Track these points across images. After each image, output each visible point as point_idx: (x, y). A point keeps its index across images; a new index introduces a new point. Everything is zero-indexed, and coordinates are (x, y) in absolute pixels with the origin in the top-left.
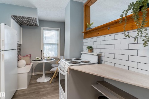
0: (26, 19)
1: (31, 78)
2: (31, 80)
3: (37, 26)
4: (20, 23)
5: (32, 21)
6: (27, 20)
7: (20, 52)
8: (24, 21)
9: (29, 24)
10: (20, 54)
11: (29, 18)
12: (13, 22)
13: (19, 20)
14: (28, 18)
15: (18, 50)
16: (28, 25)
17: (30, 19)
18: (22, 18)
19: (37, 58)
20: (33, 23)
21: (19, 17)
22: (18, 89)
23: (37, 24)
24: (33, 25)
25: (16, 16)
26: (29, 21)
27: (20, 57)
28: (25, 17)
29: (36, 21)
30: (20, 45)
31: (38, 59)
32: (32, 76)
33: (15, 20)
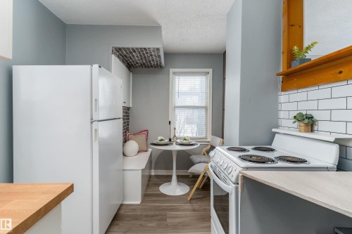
0: (140, 53)
1: (149, 181)
2: (148, 185)
3: (161, 67)
4: (128, 64)
5: (151, 55)
6: (141, 56)
7: (128, 125)
8: (136, 58)
9: (144, 64)
10: (128, 128)
11: (145, 49)
12: (116, 62)
13: (126, 56)
14: (142, 51)
15: (124, 119)
16: (143, 65)
17: (147, 53)
18: (131, 53)
19: (160, 138)
20: (153, 60)
21: (125, 51)
22: (125, 203)
23: (160, 63)
24: (152, 66)
25: (120, 49)
26: (145, 57)
27: (128, 134)
28: (137, 49)
29: (159, 56)
30: (128, 109)
31: (162, 140)
32: (150, 176)
33: (118, 57)
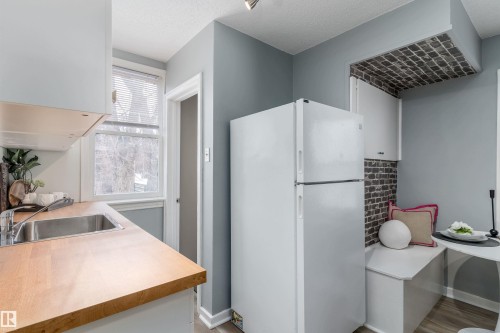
0: (405, 59)
3: (471, 72)
4: (391, 85)
5: (434, 55)
6: (410, 63)
7: (394, 192)
8: (402, 70)
9: (424, 77)
10: (394, 197)
11: (413, 47)
13: (381, 73)
14: (409, 54)
16: (422, 81)
17: (421, 54)
18: (387, 64)
20: (443, 64)
21: (376, 64)
23: (465, 64)
24: (446, 77)
25: (364, 64)
26: (421, 64)
27: (391, 207)
28: (395, 52)
29: (455, 51)
30: (395, 164)
31: (462, 230)
33: (366, 78)
